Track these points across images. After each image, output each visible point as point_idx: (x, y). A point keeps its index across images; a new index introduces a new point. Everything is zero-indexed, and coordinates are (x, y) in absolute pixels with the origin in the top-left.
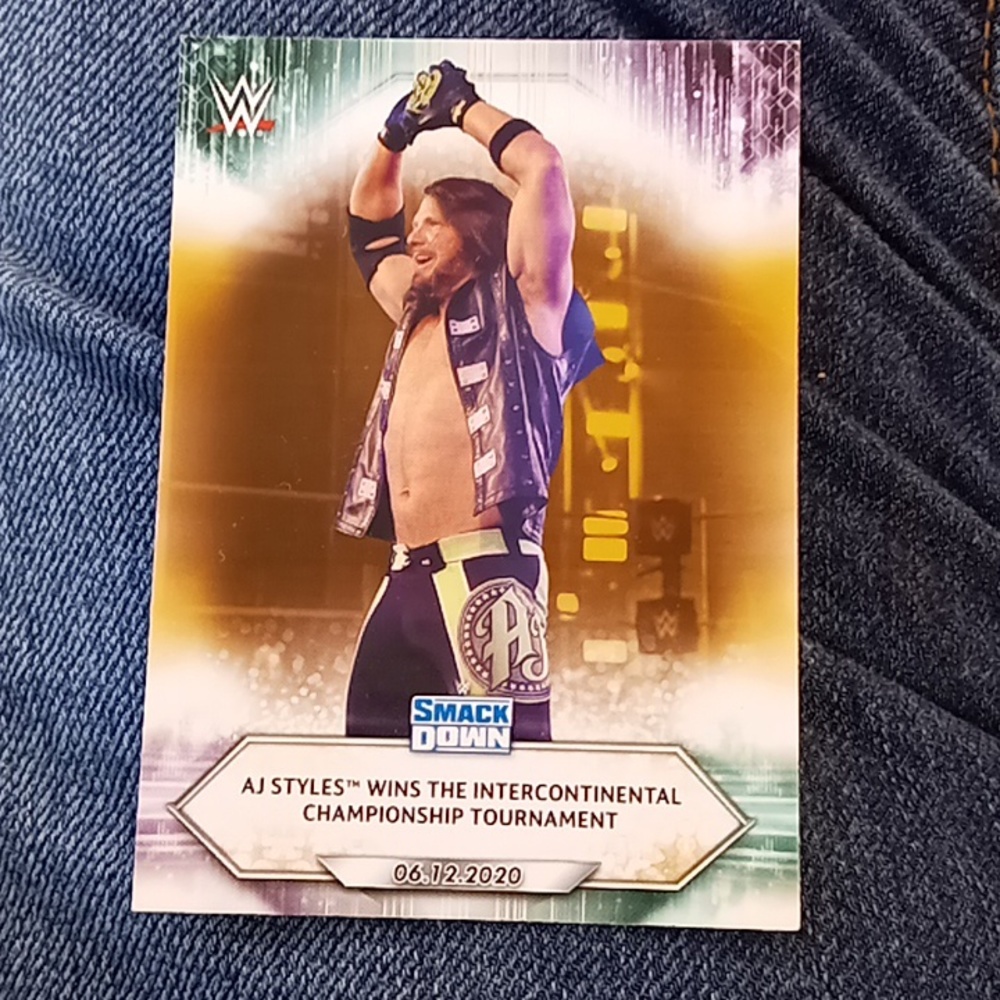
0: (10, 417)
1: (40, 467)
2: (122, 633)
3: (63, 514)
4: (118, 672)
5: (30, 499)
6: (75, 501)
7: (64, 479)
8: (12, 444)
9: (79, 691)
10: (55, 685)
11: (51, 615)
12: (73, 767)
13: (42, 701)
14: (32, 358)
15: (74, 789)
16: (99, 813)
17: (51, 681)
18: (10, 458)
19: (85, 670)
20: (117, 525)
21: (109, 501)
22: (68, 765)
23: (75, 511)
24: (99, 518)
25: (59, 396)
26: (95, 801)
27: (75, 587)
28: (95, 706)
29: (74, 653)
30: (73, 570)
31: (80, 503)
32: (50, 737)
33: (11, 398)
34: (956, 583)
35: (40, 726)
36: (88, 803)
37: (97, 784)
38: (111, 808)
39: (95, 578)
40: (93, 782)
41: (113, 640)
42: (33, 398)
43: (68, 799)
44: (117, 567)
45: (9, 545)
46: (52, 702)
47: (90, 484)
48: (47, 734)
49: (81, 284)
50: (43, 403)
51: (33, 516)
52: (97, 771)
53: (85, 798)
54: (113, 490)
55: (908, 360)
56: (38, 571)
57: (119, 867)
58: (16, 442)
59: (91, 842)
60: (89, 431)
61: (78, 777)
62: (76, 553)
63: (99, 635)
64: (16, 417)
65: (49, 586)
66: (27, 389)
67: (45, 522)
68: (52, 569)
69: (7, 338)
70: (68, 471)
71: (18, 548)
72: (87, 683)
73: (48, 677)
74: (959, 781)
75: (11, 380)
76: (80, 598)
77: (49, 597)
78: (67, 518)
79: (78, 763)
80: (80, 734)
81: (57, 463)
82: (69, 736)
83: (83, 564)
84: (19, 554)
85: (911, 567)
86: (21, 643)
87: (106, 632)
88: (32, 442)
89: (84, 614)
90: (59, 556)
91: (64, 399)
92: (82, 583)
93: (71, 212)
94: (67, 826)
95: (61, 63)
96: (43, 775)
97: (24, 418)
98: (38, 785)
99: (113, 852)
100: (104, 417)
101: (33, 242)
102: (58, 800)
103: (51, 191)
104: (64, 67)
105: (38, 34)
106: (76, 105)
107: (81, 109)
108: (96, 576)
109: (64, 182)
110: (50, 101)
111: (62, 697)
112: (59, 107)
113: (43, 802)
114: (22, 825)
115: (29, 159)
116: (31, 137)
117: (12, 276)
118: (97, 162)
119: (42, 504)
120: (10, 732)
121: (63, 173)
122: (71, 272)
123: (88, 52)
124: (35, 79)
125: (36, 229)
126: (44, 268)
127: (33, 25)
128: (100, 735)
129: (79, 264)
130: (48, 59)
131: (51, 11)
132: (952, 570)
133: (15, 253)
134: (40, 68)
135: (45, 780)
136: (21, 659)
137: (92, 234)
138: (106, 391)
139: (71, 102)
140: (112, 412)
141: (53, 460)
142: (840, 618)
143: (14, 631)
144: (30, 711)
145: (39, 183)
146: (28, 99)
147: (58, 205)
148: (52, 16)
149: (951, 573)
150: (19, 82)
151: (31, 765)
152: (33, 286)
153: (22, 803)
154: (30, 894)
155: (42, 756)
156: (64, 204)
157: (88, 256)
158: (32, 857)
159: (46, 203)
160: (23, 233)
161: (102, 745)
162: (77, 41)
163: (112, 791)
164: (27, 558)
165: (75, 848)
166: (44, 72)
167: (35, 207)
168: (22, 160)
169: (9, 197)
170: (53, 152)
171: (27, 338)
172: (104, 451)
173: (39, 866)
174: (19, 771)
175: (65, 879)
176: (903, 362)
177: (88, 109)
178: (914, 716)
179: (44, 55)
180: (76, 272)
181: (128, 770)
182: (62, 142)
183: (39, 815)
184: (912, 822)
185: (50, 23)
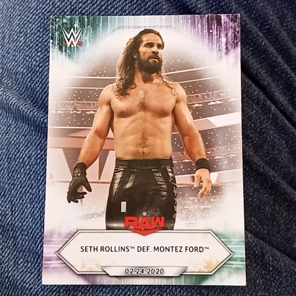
0: (11, 142)
1: (19, 158)
2: (41, 213)
3: (25, 174)
4: (38, 225)
5: (15, 168)
6: (29, 170)
7: (26, 163)
8: (11, 151)
9: (26, 230)
10: (18, 227)
11: (19, 205)
12: (22, 253)
13: (14, 231)
14: (20, 125)
15: (21, 260)
16: (29, 268)
17: (17, 226)
18: (10, 155)
19: (28, 223)
20: (42, 179)
21: (40, 171)
22: (20, 252)
23: (29, 173)
24: (36, 176)
25: (27, 137)
26: (28, 264)
27: (27, 197)
28: (30, 235)
29: (25, 218)
30: (27, 191)
31: (31, 171)
32: (16, 243)
33: (12, 136)
34: (294, 218)
35: (12, 239)
36: (25, 264)
37: (29, 259)
38: (33, 267)
39: (33, 195)
40: (28, 258)
41: (38, 215)
42: (19, 137)
43: (19, 263)
44: (41, 192)
45: (7, 182)
46: (17, 232)
47: (34, 166)
48: (15, 242)
49: (36, 104)
50: (21, 139)
51: (16, 173)
52: (29, 255)
53: (25, 263)
54: (41, 168)
55: (285, 150)
56: (16, 191)
57: (34, 286)
58: (12, 150)
59: (25, 277)
60: (35, 149)
61: (23, 256)
62: (28, 186)
63: (33, 213)
64: (13, 142)
65: (19, 195)
66: (17, 134)
67: (19, 175)
68: (20, 190)
69: (12, 118)
70: (28, 161)
71: (10, 183)
72: (29, 227)
73: (16, 224)
74: (291, 280)
75: (12, 131)
76: (28, 200)
77: (19, 199)
78: (26, 175)
79: (24, 252)
80: (25, 243)
81: (24, 158)
82: (22, 243)
83: (30, 190)
84: (10, 185)
85: (281, 213)
86: (9, 213)
87: (35, 212)
88: (17, 150)
89: (29, 206)
90: (23, 186)
91: (28, 138)
92: (29, 196)
93: (35, 82)
94: (18, 271)
95: (36, 36)
96: (12, 254)
97: (15, 143)
98: (10, 257)
99: (32, 281)
100: (40, 145)
101: (22, 89)
102: (16, 263)
103: (29, 75)
104: (37, 37)
105: (29, 26)
106: (39, 49)
107: (41, 51)
108: (34, 194)
109: (34, 72)
110: (32, 47)
111: (20, 231)
112: (34, 50)
113: (11, 263)
114: (4, 269)
115: (23, 64)
116: (24, 57)
117: (16, 99)
118: (45, 68)
119: (19, 170)
120: (3, 240)
121: (34, 70)
122: (33, 100)
123: (45, 34)
124: (27, 40)
125: (24, 86)
126: (25, 98)
127: (28, 23)
128: (31, 244)
129: (36, 98)
130: (32, 34)
131: (34, 20)
132: (293, 214)
133: (16, 92)
134: (29, 37)
135: (13, 256)
136: (9, 217)
137: (41, 89)
138: (42, 137)
139: (38, 48)
140: (43, 144)
141: (23, 157)
142: (259, 227)
143: (7, 209)
144: (10, 234)
145: (26, 72)
146: (25, 46)
147: (31, 79)
148: (34, 21)
149: (293, 215)
150: (22, 40)
151: (9, 251)
152: (22, 103)
153: (5, 263)
154: (5, 291)
155: (12, 248)
156: (33, 79)
157: (39, 96)
158: (7, 280)
159: (28, 78)
160: (19, 86)
161: (32, 247)
162: (42, 30)
163: (34, 261)
164: (13, 186)
165: (20, 278)
166: (30, 38)
167: (24, 79)
168: (21, 64)
169: (16, 75)
170: (31, 63)
171: (19, 118)
172: (39, 156)
173: (9, 283)
174: (5, 253)
175: (17, 288)
176: (284, 150)
177: (43, 51)
178: (279, 259)
179: (31, 33)
180: (35, 100)
181: (39, 256)
182: (34, 60)
183: (10, 267)
184: (277, 292)
185: (34, 23)
